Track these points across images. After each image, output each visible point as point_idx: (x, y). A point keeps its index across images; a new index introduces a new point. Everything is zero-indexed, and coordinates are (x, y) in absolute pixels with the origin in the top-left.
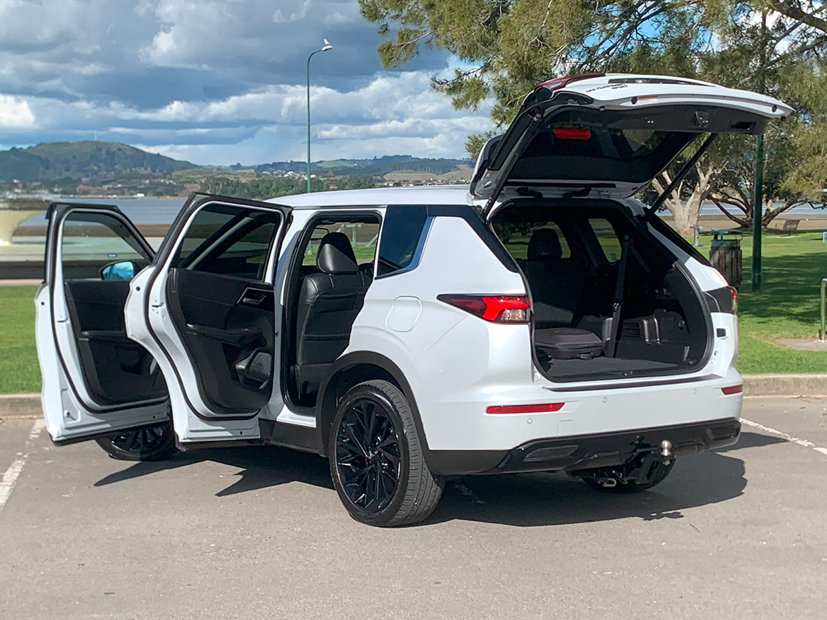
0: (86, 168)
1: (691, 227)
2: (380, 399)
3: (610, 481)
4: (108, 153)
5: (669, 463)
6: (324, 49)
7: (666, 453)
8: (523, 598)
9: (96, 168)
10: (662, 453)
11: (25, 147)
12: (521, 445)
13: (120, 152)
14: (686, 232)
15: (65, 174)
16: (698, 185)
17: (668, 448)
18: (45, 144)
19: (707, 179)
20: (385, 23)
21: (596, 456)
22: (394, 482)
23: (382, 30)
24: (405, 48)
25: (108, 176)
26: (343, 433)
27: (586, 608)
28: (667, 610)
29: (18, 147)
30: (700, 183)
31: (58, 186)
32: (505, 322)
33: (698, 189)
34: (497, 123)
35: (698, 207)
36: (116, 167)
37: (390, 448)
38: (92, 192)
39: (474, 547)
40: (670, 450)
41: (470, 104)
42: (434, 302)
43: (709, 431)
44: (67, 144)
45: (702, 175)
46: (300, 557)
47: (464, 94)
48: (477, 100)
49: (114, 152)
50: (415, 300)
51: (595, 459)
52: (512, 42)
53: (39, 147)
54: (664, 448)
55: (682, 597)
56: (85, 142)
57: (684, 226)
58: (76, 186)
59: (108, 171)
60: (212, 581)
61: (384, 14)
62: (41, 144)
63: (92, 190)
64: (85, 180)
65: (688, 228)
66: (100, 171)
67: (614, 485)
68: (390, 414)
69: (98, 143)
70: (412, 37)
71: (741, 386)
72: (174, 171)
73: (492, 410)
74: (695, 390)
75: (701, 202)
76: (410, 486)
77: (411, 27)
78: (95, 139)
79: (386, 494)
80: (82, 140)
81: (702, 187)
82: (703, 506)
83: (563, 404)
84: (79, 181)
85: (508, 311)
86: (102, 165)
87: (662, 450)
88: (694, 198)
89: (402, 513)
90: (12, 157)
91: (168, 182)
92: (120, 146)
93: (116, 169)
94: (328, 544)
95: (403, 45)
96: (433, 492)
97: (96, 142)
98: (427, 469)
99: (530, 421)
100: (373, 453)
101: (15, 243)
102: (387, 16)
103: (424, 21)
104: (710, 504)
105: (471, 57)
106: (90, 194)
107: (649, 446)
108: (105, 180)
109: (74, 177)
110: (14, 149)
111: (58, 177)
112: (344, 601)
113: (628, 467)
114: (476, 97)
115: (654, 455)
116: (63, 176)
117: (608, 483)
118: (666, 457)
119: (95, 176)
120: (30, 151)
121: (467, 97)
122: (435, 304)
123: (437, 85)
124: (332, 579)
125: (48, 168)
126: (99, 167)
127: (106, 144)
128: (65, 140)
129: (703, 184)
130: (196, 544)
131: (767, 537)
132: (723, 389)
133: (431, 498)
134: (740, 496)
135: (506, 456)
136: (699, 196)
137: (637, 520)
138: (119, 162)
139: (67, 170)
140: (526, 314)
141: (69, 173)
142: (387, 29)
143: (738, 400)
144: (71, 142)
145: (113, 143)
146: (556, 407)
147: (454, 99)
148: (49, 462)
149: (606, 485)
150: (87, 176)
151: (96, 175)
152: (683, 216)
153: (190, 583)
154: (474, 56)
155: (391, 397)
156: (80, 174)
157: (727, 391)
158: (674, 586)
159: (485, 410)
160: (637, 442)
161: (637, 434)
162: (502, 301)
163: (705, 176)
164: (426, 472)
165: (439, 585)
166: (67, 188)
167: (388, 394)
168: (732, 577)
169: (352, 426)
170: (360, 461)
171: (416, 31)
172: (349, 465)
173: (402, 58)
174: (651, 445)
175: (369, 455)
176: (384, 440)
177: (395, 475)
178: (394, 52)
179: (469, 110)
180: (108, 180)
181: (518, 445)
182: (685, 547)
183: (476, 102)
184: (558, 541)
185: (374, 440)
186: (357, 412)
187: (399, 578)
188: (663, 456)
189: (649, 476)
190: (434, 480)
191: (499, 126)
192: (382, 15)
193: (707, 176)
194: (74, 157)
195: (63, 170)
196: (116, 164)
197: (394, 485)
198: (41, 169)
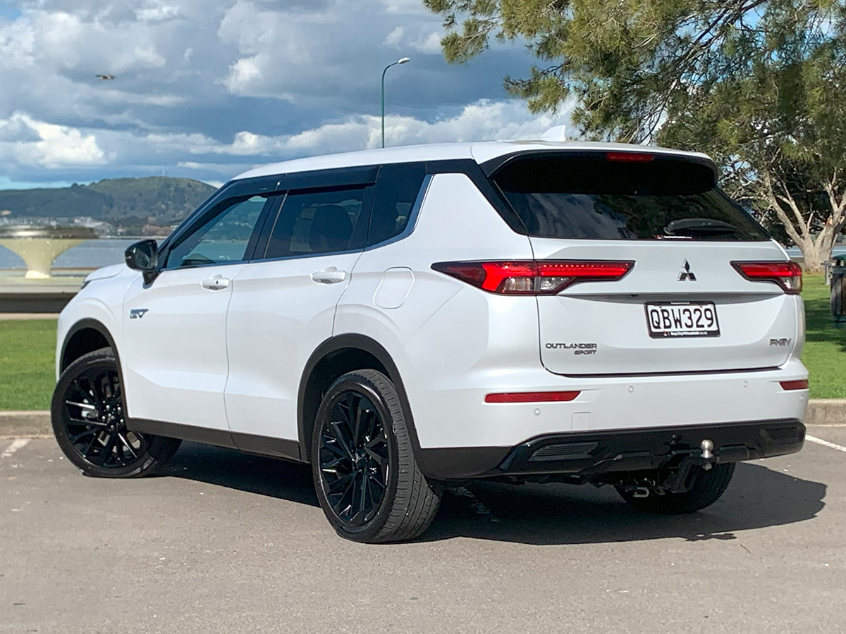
0: (153, 207)
1: (821, 264)
2: (367, 390)
3: (642, 491)
4: (177, 190)
5: (710, 467)
6: (400, 61)
7: (706, 455)
8: (512, 615)
9: (163, 207)
10: (702, 456)
11: (87, 184)
12: (527, 441)
13: (190, 189)
14: (817, 270)
15: (130, 214)
16: (831, 216)
17: (709, 450)
18: (109, 180)
19: (842, 211)
20: (451, 14)
21: (620, 457)
22: (381, 488)
23: (448, 22)
24: (473, 41)
25: (177, 215)
26: (328, 434)
27: (585, 626)
28: (684, 629)
29: (79, 183)
30: (833, 215)
31: (123, 227)
32: (509, 293)
33: (831, 221)
34: (581, 130)
35: (830, 241)
36: (185, 205)
37: (379, 448)
38: (158, 233)
39: (472, 564)
40: (712, 452)
41: (549, 106)
42: (427, 272)
43: (763, 433)
44: (131, 180)
45: (835, 206)
46: (261, 571)
47: (541, 96)
48: (556, 102)
49: (184, 189)
50: (407, 271)
51: (618, 460)
52: (583, 22)
53: (102, 184)
54: (704, 449)
55: (707, 617)
56: (153, 178)
57: (814, 263)
58: (142, 226)
59: (177, 209)
60: (146, 593)
61: (450, 3)
62: (105, 180)
63: (159, 230)
64: (151, 219)
65: (819, 265)
66: (167, 209)
67: (646, 496)
68: (377, 407)
69: (166, 179)
70: (480, 29)
71: (807, 381)
72: (250, 212)
73: (492, 398)
74: (746, 382)
75: (834, 235)
76: (399, 493)
77: (480, 17)
78: (163, 175)
79: (373, 503)
80: (148, 176)
81: (835, 218)
82: (763, 529)
83: (579, 392)
84: (145, 221)
85: (513, 280)
86: (170, 202)
87: (702, 451)
88: (826, 233)
89: (391, 525)
90: (73, 193)
91: (243, 225)
92: (191, 182)
93: (185, 207)
94: (298, 559)
95: (471, 38)
96: (428, 501)
97: (164, 177)
98: (420, 473)
99: (537, 412)
100: (360, 456)
101: (54, 276)
102: (454, 6)
103: (495, 11)
104: (774, 527)
105: (549, 53)
106: (157, 235)
107: (687, 447)
108: (173, 219)
109: (140, 216)
110: (75, 185)
111: (123, 217)
112: (294, 615)
113: (662, 474)
114: (555, 98)
115: (693, 458)
116: (128, 215)
117: (639, 493)
118: (707, 459)
119: (162, 215)
120: (93, 188)
121: (546, 99)
122: (428, 274)
123: (511, 86)
124: (289, 593)
125: (111, 206)
126: (167, 205)
127: (174, 179)
128: (130, 176)
129: (836, 216)
130: (144, 558)
131: (832, 558)
132: (781, 383)
133: (426, 508)
134: (813, 519)
135: (509, 453)
136: (832, 229)
137: (678, 541)
138: (188, 200)
139: (133, 208)
140: (533, 283)
141: (134, 211)
142: (453, 21)
143: (802, 398)
144: (137, 178)
145: (182, 179)
146: (570, 395)
147: (530, 102)
148: (11, 478)
149: (637, 496)
150: (154, 215)
151: (164, 213)
152: (813, 253)
153: (118, 595)
154: (552, 51)
155: (379, 387)
156: (146, 213)
157: (787, 385)
158: (701, 606)
159: (483, 398)
160: (673, 442)
161: (673, 432)
162: (507, 267)
163: (838, 206)
164: (419, 476)
165: (415, 601)
166: (133, 228)
167: (377, 384)
168: (776, 597)
169: (337, 424)
170: (345, 467)
171: (486, 22)
172: (334, 471)
173: (470, 51)
174: (690, 446)
175: (355, 458)
176: (371, 439)
177: (382, 481)
178: (461, 46)
179: (547, 113)
180: (177, 219)
181: (524, 440)
182: (727, 568)
183: (555, 104)
184: (575, 559)
185: (362, 441)
186: (342, 407)
187: (370, 593)
188: (704, 459)
189: (687, 485)
190: (429, 486)
191: (583, 133)
192: (448, 4)
193: (841, 206)
194: (141, 195)
195: (128, 208)
196: (185, 202)
197: (382, 490)
198: (104, 207)
